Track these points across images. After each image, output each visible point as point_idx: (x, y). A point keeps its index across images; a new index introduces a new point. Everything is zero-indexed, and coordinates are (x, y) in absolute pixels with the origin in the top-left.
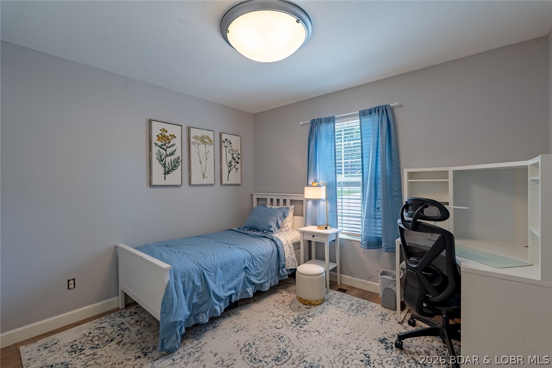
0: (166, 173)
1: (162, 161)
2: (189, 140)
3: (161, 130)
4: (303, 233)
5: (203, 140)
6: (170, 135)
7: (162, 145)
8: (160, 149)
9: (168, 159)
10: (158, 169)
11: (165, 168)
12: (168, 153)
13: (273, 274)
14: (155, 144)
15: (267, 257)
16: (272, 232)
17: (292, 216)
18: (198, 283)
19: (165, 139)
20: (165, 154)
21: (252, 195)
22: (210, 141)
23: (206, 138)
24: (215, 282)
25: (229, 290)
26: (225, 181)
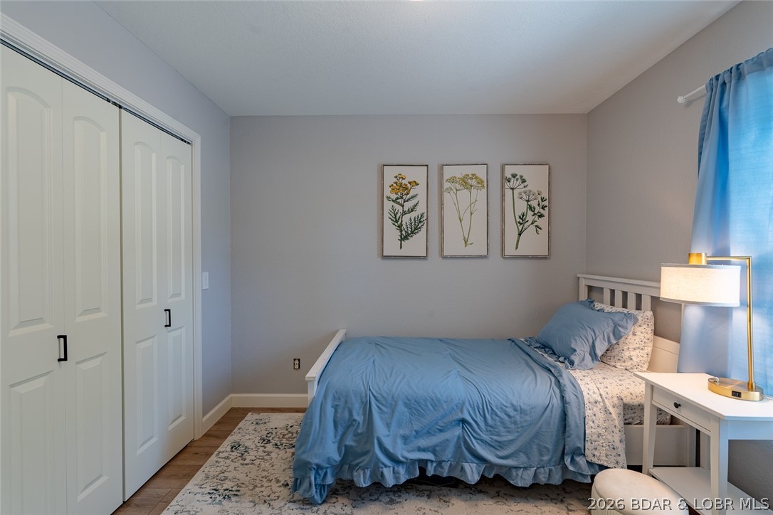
0: (404, 238)
1: (397, 222)
2: (441, 186)
3: (396, 177)
4: (652, 387)
5: (465, 182)
6: (410, 183)
7: (398, 198)
8: (395, 205)
9: (406, 219)
10: (392, 233)
11: (401, 231)
12: (406, 209)
13: (546, 458)
14: (388, 198)
15: (526, 414)
16: (572, 363)
17: (651, 335)
18: (359, 417)
19: (402, 189)
20: (401, 211)
21: (579, 278)
22: (479, 183)
23: (471, 178)
24: (388, 425)
25: (419, 451)
26: (510, 250)
